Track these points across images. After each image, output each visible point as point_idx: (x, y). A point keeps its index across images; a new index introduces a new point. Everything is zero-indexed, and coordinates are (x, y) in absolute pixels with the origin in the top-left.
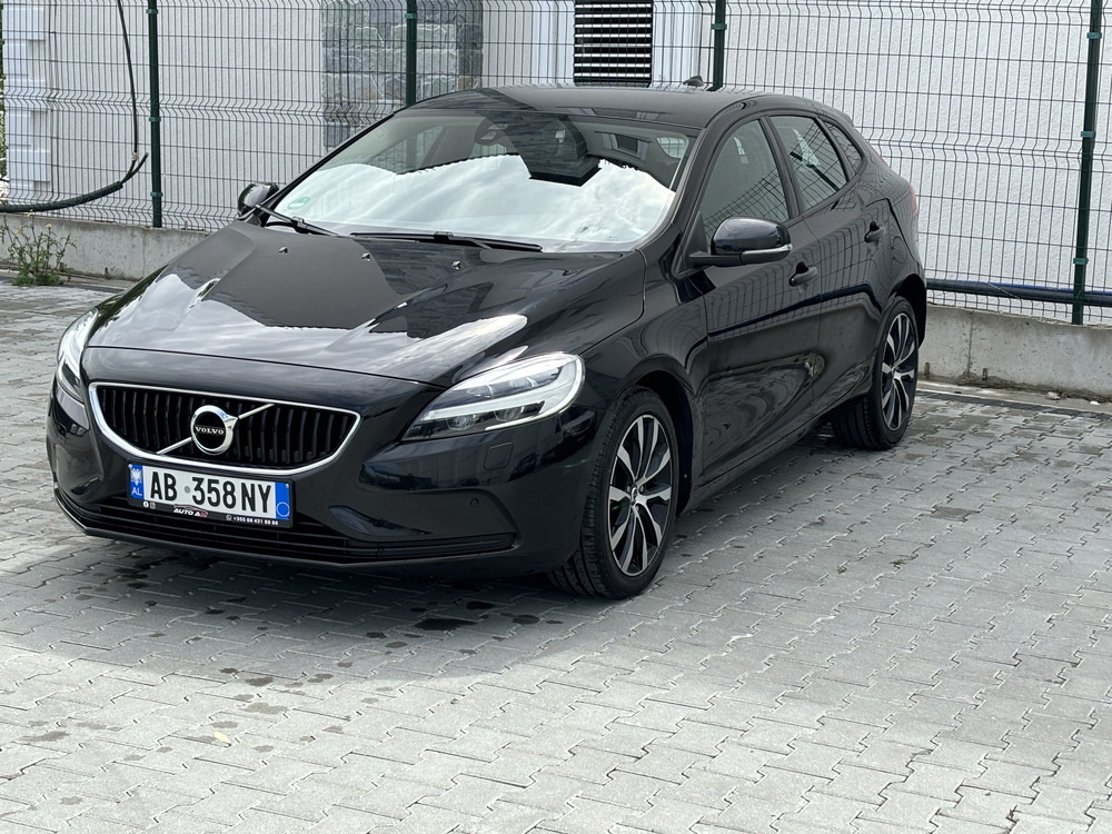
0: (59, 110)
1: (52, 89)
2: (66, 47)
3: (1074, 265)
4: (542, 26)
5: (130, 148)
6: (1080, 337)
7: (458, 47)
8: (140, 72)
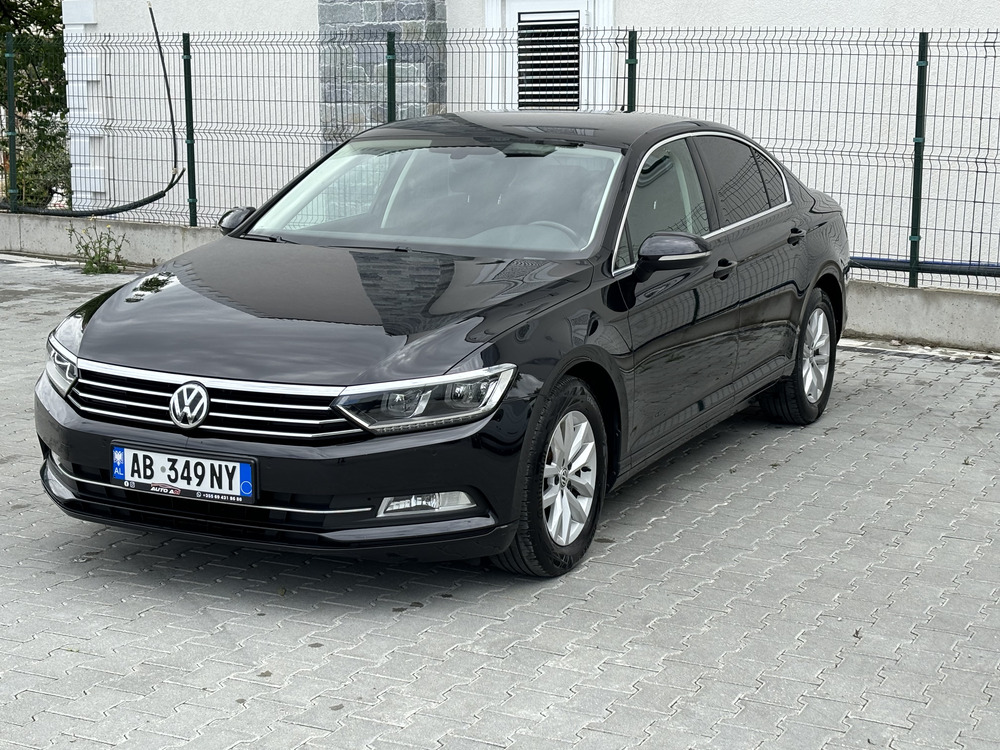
0: (113, 136)
1: (108, 119)
2: (119, 87)
3: (909, 242)
4: (493, 63)
5: (171, 164)
6: (915, 297)
7: (428, 80)
8: (178, 105)
